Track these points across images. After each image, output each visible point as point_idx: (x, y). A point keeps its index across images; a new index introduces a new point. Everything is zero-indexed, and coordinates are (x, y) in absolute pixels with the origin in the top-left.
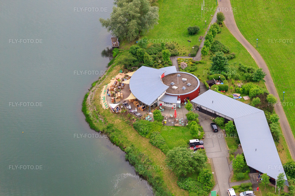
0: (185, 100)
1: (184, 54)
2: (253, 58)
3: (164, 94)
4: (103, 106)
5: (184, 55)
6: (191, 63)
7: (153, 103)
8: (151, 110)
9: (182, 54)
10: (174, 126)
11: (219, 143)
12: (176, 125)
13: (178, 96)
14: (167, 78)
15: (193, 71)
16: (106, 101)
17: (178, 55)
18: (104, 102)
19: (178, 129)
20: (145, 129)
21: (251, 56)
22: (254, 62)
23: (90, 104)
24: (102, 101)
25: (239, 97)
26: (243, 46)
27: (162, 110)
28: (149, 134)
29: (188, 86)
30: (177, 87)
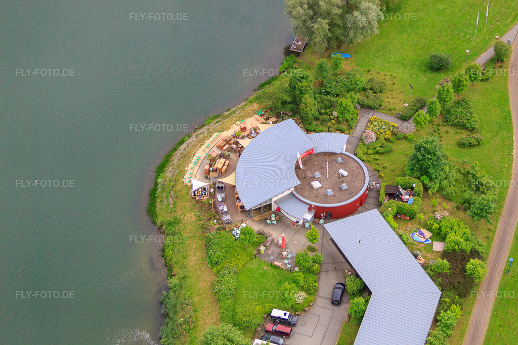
0: (322, 215)
1: (390, 110)
2: (514, 156)
3: (289, 192)
4: (185, 177)
5: (389, 113)
6: (388, 135)
7: (260, 204)
8: (253, 217)
9: (388, 108)
10: (272, 265)
11: (326, 333)
12: (276, 263)
13: (311, 205)
14: (317, 158)
15: (381, 154)
16: (197, 168)
17: (378, 109)
18: (192, 168)
19: (276, 273)
20: (218, 253)
21: (513, 149)
22: (510, 165)
23: (176, 161)
24: (191, 165)
25: (427, 240)
26: (511, 123)
27: (273, 222)
28: (220, 266)
29: (341, 189)
30: (320, 186)
